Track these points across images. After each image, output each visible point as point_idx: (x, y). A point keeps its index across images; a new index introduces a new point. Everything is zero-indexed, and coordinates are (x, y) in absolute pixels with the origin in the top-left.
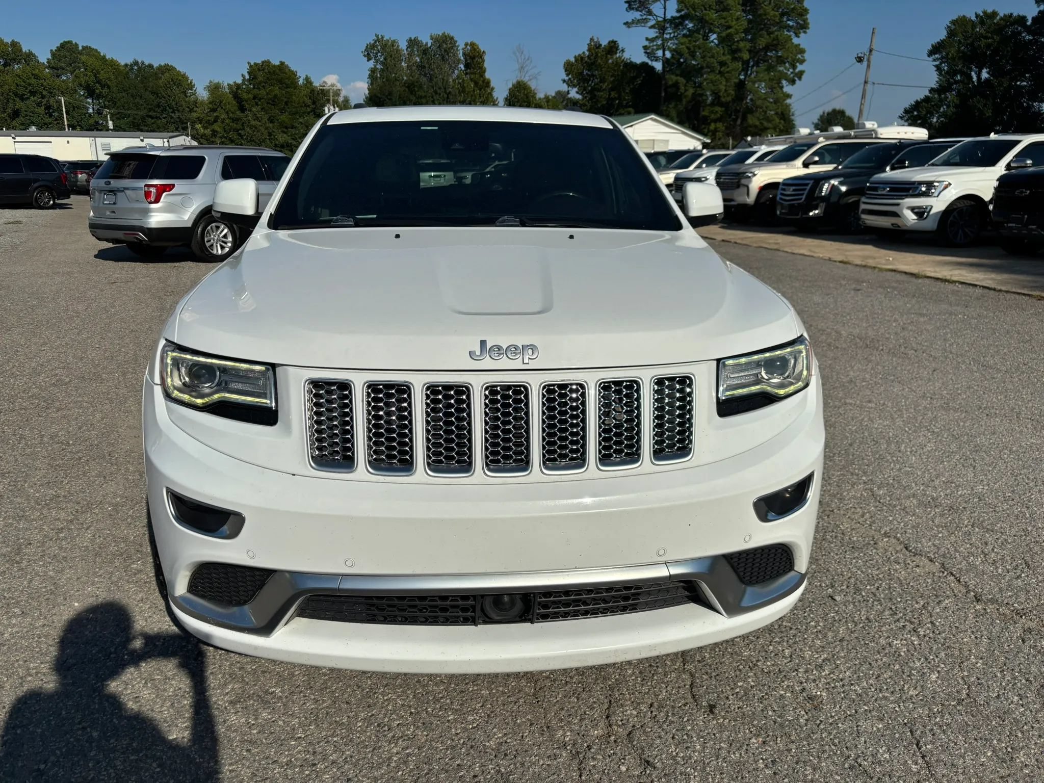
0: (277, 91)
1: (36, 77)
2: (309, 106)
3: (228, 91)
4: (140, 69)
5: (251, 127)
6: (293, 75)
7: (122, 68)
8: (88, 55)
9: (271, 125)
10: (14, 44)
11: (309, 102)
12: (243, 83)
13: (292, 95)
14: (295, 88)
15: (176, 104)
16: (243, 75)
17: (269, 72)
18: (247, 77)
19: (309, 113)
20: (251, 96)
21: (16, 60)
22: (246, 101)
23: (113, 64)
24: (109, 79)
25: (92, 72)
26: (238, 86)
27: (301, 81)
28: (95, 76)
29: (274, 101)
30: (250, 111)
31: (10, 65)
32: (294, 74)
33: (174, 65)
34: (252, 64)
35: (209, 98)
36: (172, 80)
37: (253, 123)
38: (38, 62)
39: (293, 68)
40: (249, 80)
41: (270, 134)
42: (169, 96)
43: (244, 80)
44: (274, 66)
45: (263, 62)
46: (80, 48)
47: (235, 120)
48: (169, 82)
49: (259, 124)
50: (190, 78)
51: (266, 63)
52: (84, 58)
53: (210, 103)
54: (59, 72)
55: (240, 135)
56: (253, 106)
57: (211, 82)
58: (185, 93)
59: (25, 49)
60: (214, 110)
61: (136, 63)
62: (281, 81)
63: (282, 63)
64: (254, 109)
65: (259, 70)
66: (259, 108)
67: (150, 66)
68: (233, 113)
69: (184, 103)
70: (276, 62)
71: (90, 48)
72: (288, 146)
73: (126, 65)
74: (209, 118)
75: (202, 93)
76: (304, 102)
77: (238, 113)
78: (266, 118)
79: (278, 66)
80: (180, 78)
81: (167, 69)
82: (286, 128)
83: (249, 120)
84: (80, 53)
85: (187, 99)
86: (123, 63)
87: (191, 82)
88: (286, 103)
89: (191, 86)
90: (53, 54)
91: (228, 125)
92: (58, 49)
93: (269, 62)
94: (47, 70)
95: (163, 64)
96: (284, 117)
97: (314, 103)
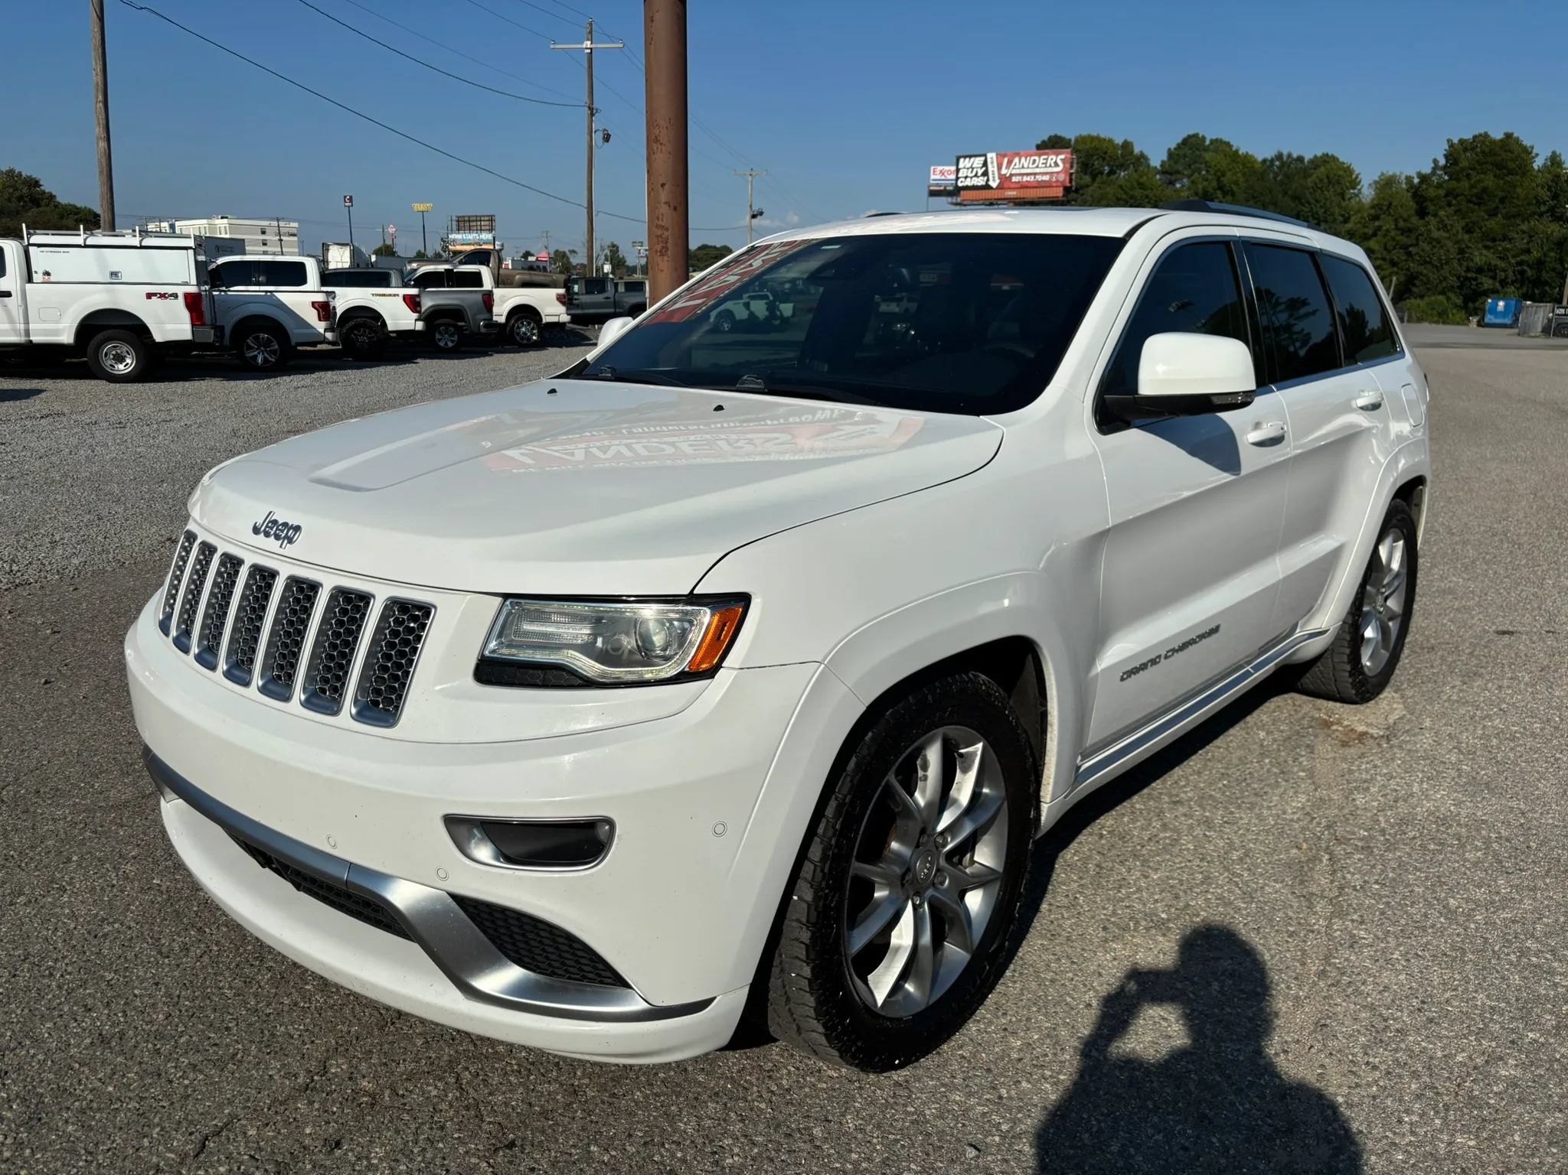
0: (1489, 181)
1: (1142, 186)
2: (1544, 203)
3: (1404, 186)
4: (1283, 164)
5: (1431, 241)
6: (1526, 154)
7: (1258, 166)
8: (1216, 151)
9: (1466, 237)
10: (1127, 146)
11: (1545, 194)
12: (1434, 172)
13: (1515, 187)
14: (1524, 174)
15: (1325, 212)
16: (1435, 161)
17: (1483, 152)
18: (1442, 162)
19: (1541, 215)
20: (1442, 192)
21: (1122, 166)
22: (1432, 200)
23: (1247, 160)
24: (1236, 183)
25: (1215, 174)
26: (1424, 178)
27: (1538, 163)
28: (1218, 180)
29: (1480, 198)
30: (1435, 215)
31: (1115, 173)
32: (1527, 152)
33: (1336, 155)
34: (1456, 141)
35: (1374, 199)
36: (1328, 177)
37: (1436, 234)
38: (1149, 166)
39: (1527, 143)
40: (1444, 168)
41: (1461, 252)
42: (1317, 201)
43: (1436, 167)
44: (1493, 142)
45: (1475, 137)
46: (1208, 142)
47: (1407, 231)
48: (1321, 180)
49: (1446, 235)
50: (1357, 172)
51: (1482, 139)
52: (1207, 156)
53: (1373, 207)
54: (1173, 178)
55: (1409, 254)
56: (1441, 208)
57: (1383, 174)
58: (1342, 195)
59: (1137, 150)
60: (1376, 218)
61: (1279, 156)
62: (1499, 166)
63: (1509, 136)
64: (1442, 213)
65: (1465, 150)
66: (1451, 210)
67: (1300, 159)
68: (1405, 220)
69: (1337, 210)
70: (1497, 135)
71: (1221, 140)
72: (1489, 270)
73: (1264, 161)
74: (1366, 230)
75: (1367, 192)
76: (1536, 197)
77: (1415, 220)
78: (1459, 226)
79: (1502, 141)
80: (1341, 173)
81: (1327, 160)
82: (1494, 240)
83: (1430, 230)
84: (1206, 149)
85: (1344, 204)
86: (1260, 159)
87: (1357, 178)
88: (1502, 200)
89: (1355, 183)
90: (1170, 154)
91: (1393, 239)
92: (1179, 147)
93: (1486, 135)
94: (1158, 177)
95: (1319, 154)
96: (1492, 224)
97: (1555, 197)
